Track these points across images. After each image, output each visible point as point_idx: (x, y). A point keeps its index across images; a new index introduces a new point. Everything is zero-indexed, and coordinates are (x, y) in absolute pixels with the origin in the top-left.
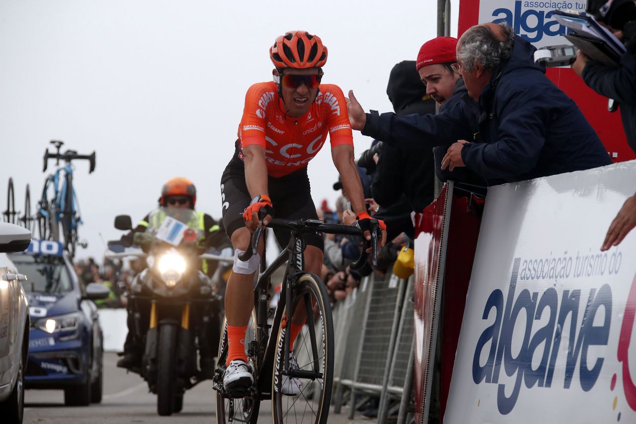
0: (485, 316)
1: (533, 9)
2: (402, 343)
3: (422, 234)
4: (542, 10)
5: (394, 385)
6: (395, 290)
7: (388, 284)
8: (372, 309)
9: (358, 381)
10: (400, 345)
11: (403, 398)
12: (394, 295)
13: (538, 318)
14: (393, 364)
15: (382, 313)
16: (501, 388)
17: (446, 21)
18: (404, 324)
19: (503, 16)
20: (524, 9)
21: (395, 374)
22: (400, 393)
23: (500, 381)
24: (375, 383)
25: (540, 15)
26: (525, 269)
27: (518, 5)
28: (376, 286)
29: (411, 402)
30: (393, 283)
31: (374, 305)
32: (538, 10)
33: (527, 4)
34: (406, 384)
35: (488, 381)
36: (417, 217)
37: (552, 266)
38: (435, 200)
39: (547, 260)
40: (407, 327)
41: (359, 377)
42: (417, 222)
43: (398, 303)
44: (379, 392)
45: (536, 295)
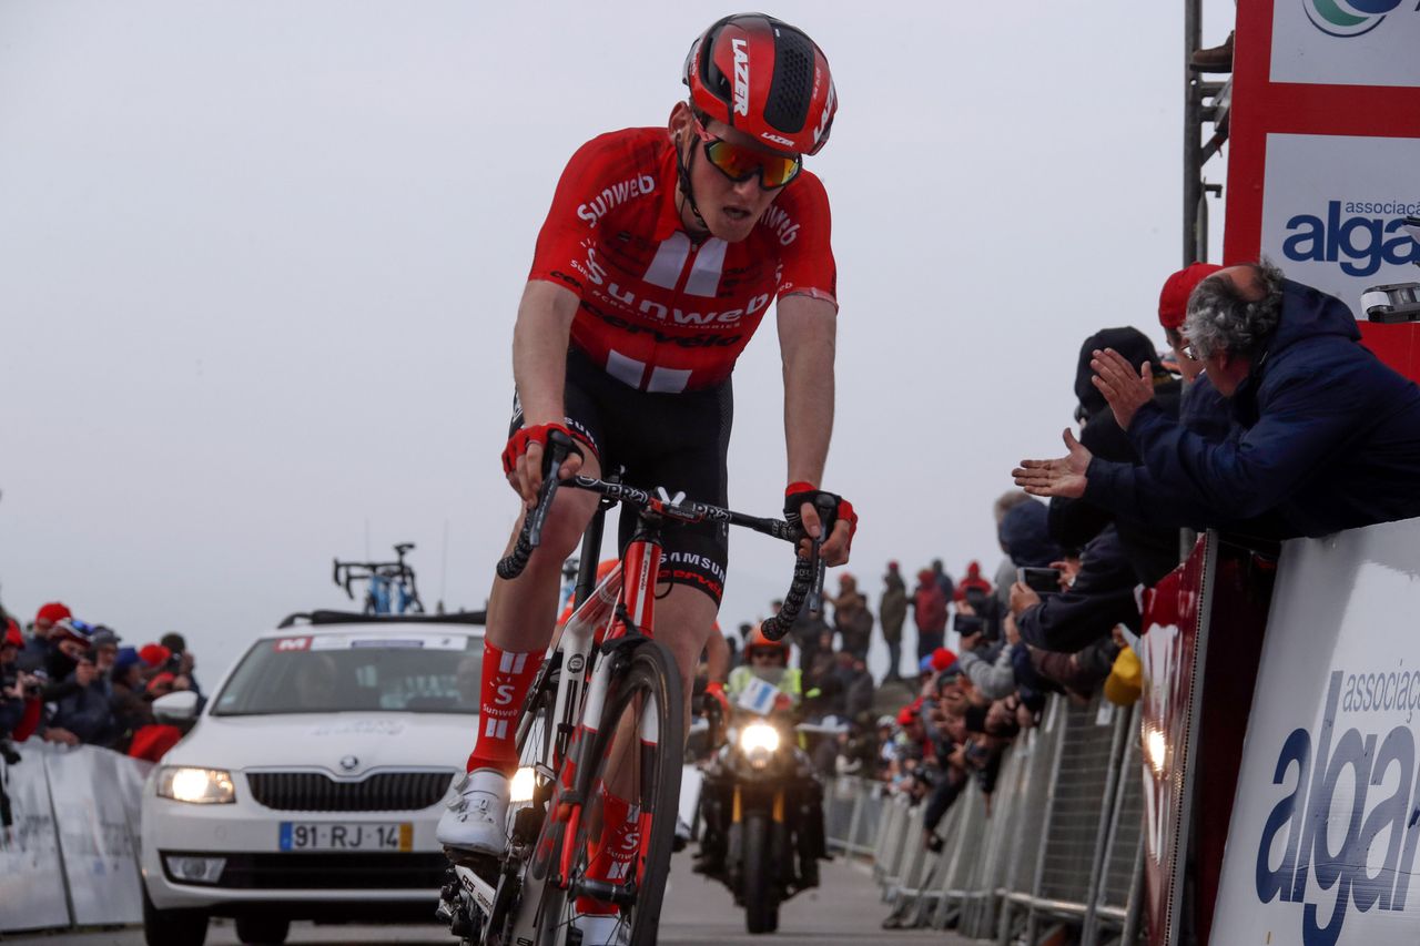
0: (1278, 779)
1: (1363, 215)
2: (1123, 827)
3: (1155, 628)
4: (1378, 217)
5: (1108, 903)
6: (1109, 730)
7: (1094, 718)
8: (1064, 764)
9: (1041, 896)
10: (1118, 830)
11: (1126, 927)
12: (1104, 740)
13: (1377, 781)
14: (1106, 865)
15: (1084, 770)
16: (1310, 911)
17: (1199, 237)
18: (1126, 792)
19: (1306, 228)
20: (1344, 218)
21: (1110, 883)
22: (1121, 919)
23: (1308, 899)
24: (1073, 900)
25: (1375, 228)
26: (1351, 692)
27: (1335, 207)
28: (1072, 722)
29: (1141, 935)
30: (1103, 717)
31: (1071, 757)
32: (1371, 217)
33: (1351, 207)
34: (1130, 901)
35: (1285, 898)
36: (1146, 595)
37: (1402, 686)
39: (1393, 675)
40: (1130, 796)
41: (1042, 888)
42: (1146, 604)
43: (1114, 754)
44: (1081, 915)
45: (1372, 739)
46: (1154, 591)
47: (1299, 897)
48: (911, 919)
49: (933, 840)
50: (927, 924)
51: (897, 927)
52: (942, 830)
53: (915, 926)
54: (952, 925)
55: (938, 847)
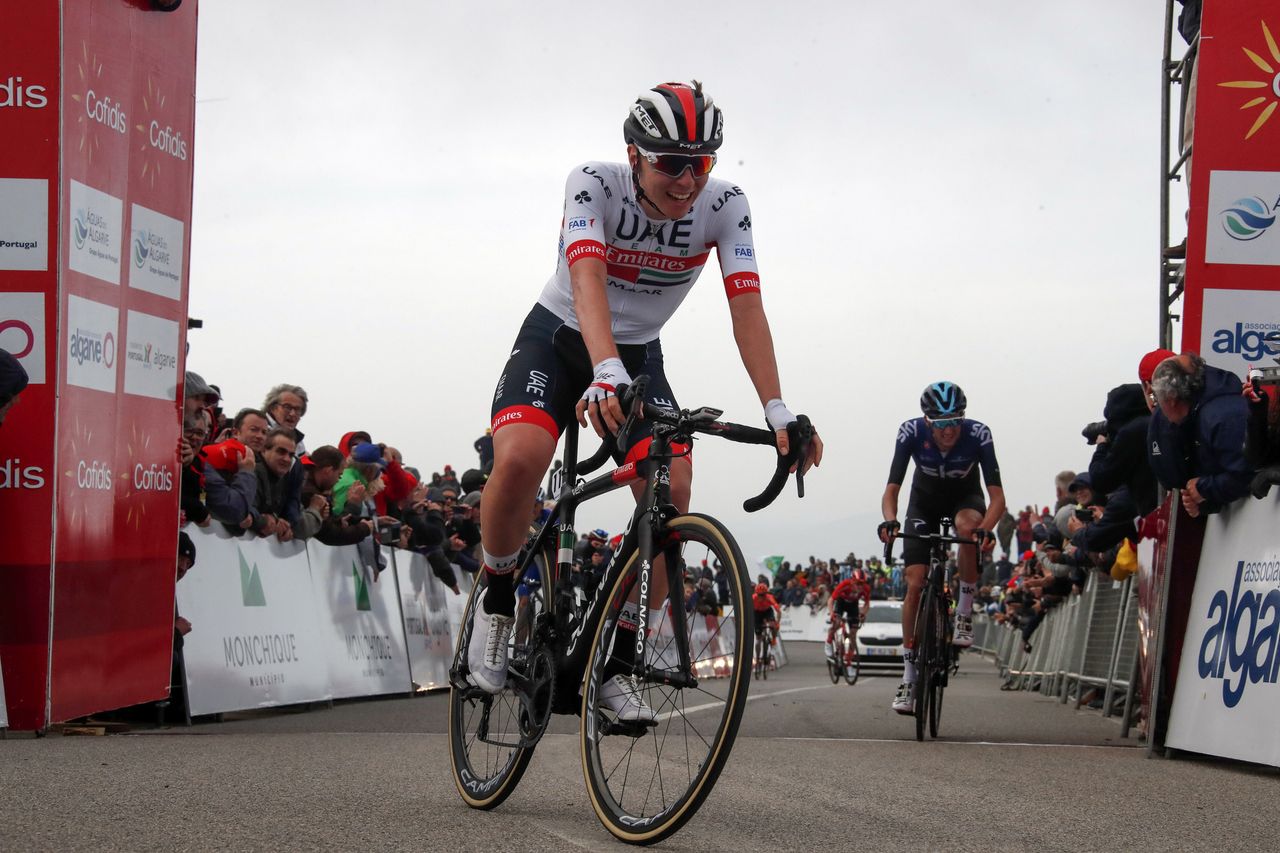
0: (1210, 615)
1: (1254, 330)
2: (1126, 640)
3: (1145, 539)
4: (1262, 331)
5: (1118, 679)
6: (1119, 591)
7: (1112, 585)
8: (1096, 608)
9: (1083, 674)
10: (1123, 642)
11: (1129, 690)
12: (1117, 595)
13: (1263, 617)
14: (1117, 659)
15: (1106, 611)
16: (1227, 683)
17: (1168, 342)
18: (1127, 622)
19: (1224, 336)
20: (1244, 331)
21: (1119, 667)
22: (1126, 686)
23: (1226, 676)
24: (1100, 677)
25: (1260, 336)
26: (1248, 572)
27: (1239, 326)
28: (1100, 587)
29: (1137, 694)
30: (1116, 585)
31: (1098, 605)
32: (1258, 331)
33: (1248, 326)
34: (1131, 677)
35: (1213, 676)
36: (1140, 522)
37: (1275, 569)
38: (1159, 507)
39: (1270, 563)
40: (1130, 624)
41: (1084, 671)
42: (1140, 528)
43: (1121, 604)
44: (1105, 684)
45: (1259, 596)
46: (1144, 520)
47: (1221, 675)
48: (1015, 686)
49: (1027, 646)
50: (1024, 688)
51: (1009, 689)
52: (1032, 641)
53: (1017, 689)
54: (1037, 689)
55: (1029, 650)
